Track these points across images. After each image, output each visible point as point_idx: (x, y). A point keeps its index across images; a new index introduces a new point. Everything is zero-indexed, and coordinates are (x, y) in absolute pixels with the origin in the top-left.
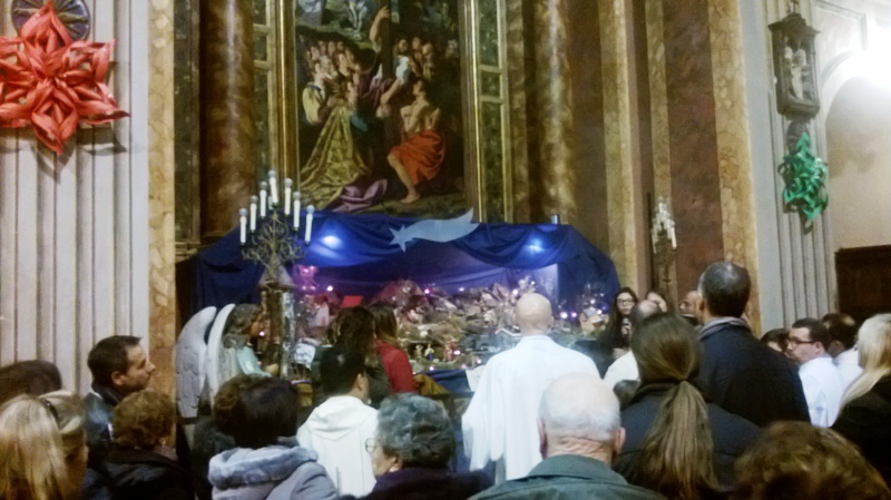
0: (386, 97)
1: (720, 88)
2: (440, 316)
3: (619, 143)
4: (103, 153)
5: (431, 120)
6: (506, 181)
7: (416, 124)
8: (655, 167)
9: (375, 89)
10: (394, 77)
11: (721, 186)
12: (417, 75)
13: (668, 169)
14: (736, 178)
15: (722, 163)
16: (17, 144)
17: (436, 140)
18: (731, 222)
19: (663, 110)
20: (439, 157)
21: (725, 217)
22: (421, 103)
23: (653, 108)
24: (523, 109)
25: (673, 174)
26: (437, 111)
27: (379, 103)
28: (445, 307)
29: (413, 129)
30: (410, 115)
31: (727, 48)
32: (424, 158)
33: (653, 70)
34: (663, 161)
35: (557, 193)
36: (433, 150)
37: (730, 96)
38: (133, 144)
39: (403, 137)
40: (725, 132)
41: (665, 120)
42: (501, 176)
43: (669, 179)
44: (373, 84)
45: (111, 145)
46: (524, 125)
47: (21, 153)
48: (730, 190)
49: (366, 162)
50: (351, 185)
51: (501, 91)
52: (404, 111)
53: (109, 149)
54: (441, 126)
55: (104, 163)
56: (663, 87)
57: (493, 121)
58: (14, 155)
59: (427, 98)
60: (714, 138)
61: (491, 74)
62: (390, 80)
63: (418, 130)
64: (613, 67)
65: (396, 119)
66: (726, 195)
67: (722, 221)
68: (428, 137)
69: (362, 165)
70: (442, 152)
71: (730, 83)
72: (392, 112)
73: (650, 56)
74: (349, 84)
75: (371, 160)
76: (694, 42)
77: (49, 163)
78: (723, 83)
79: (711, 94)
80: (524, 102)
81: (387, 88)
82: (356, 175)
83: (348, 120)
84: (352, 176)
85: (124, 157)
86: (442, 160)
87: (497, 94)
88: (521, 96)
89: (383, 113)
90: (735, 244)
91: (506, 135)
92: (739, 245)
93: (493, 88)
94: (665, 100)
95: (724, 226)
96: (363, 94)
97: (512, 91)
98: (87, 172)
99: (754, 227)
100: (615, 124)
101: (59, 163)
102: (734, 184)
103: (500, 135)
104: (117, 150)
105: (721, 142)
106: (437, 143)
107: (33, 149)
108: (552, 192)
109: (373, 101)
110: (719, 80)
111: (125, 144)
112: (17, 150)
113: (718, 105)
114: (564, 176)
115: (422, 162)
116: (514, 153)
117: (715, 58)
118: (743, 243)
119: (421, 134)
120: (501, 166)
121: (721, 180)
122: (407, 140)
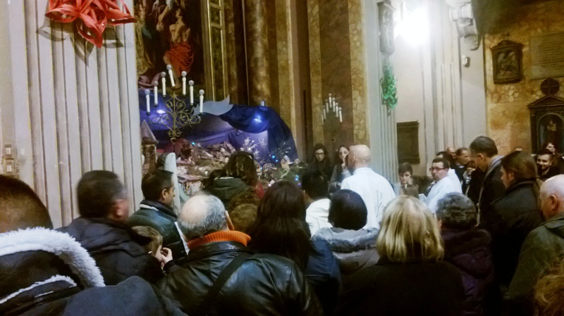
0: (161, 17)
1: (354, 35)
2: (206, 161)
3: (287, 60)
4: (110, 46)
5: (186, 36)
6: (225, 78)
7: (178, 37)
8: (311, 75)
9: (155, 11)
10: (166, 5)
11: (353, 89)
12: (178, 4)
13: (320, 78)
14: (361, 85)
15: (353, 77)
16: (62, 35)
17: (189, 48)
18: (358, 108)
19: (317, 44)
20: (190, 60)
21: (354, 106)
22: (180, 24)
23: (310, 42)
24: (233, 34)
25: (323, 81)
26: (189, 30)
27: (157, 21)
28: (207, 156)
29: (177, 40)
30: (175, 31)
31: (358, 13)
32: (183, 61)
33: (311, 20)
34: (317, 72)
35: (262, 88)
36: (187, 55)
37: (359, 40)
38: (127, 41)
39: (171, 46)
40: (355, 59)
41: (318, 49)
42: (222, 75)
43: (320, 83)
44: (154, 7)
45: (114, 41)
46: (234, 43)
47: (65, 41)
48: (358, 92)
49: (152, 60)
50: (144, 74)
51: (221, 21)
52: (172, 27)
53: (113, 43)
54: (191, 40)
55: (112, 52)
56: (317, 30)
57: (217, 39)
58: (61, 42)
59: (184, 20)
60: (349, 62)
61: (216, 9)
62: (163, 6)
63: (179, 41)
64: (284, 15)
65: (167, 32)
66: (355, 94)
67: (352, 108)
68: (184, 46)
69: (149, 62)
70: (192, 57)
71: (360, 33)
72: (165, 28)
73: (309, 10)
74: (140, 6)
75: (154, 59)
76: (338, 7)
77: (81, 51)
78: (355, 32)
79: (347, 38)
80: (234, 29)
81: (162, 11)
82: (146, 68)
83: (140, 30)
84: (144, 68)
85: (122, 49)
86: (192, 61)
87: (218, 22)
88: (232, 26)
89: (160, 28)
90: (360, 120)
91: (224, 50)
92: (362, 122)
93: (216, 18)
94: (318, 38)
95: (354, 111)
96: (149, 13)
97: (227, 22)
98: (103, 59)
99: (369, 112)
100: (284, 49)
101: (87, 51)
102: (361, 88)
103: (221, 49)
104: (118, 45)
105: (353, 64)
106: (189, 51)
107: (71, 39)
108: (259, 87)
109: (154, 19)
110: (353, 30)
111: (122, 41)
112: (63, 40)
113: (352, 44)
114: (265, 78)
115: (182, 63)
116: (228, 60)
117: (351, 17)
118: (365, 120)
119: (181, 44)
120: (222, 69)
121: (353, 86)
122: (173, 47)
